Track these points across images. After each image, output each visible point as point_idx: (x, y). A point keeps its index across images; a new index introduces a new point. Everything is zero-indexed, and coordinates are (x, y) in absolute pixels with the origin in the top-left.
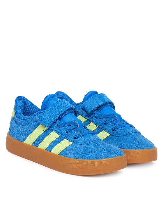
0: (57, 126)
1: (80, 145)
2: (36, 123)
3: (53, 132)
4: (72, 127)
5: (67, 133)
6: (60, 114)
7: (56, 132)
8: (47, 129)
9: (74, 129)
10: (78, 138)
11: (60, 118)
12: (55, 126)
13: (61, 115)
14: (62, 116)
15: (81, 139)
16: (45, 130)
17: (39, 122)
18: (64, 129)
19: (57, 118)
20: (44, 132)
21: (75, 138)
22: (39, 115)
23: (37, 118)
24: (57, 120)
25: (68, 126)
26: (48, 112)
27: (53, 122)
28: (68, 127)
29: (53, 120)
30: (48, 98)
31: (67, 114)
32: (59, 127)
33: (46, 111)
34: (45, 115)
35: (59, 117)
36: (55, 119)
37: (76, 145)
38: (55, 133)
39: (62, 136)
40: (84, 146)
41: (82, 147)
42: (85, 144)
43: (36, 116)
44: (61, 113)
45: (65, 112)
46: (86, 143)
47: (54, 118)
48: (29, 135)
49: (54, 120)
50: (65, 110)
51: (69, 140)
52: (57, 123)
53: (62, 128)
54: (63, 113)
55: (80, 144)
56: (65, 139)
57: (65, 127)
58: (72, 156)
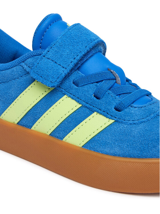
0: (74, 83)
1: (131, 124)
2: (24, 78)
3: (65, 96)
4: (105, 85)
5: (98, 98)
6: (78, 58)
7: (73, 98)
8: (52, 91)
9: (111, 88)
10: (126, 110)
11: (78, 67)
12: (69, 83)
13: (81, 60)
14: (82, 62)
15: (132, 110)
16: (45, 94)
17: (32, 75)
18: (90, 90)
19: (71, 65)
20: (43, 98)
21: (117, 109)
22: (29, 60)
23: (25, 67)
24: (72, 70)
25: (97, 82)
26: (50, 55)
27: (63, 75)
28: (98, 84)
29: (63, 72)
30: (46, 22)
31: (91, 57)
32: (77, 86)
33: (46, 51)
34: (45, 60)
35: (76, 65)
36: (69, 68)
37: (122, 126)
38: (70, 98)
39: (87, 105)
40: (141, 126)
41: (137, 130)
42: (142, 122)
43: (23, 64)
44: (81, 55)
45: (88, 52)
46: (144, 120)
47: (65, 66)
48: (10, 104)
49: (66, 71)
50: (88, 48)
51: (106, 114)
52: (73, 77)
53: (86, 88)
54: (85, 55)
55: (131, 122)
56: (95, 113)
57: (91, 85)
58: (117, 150)
